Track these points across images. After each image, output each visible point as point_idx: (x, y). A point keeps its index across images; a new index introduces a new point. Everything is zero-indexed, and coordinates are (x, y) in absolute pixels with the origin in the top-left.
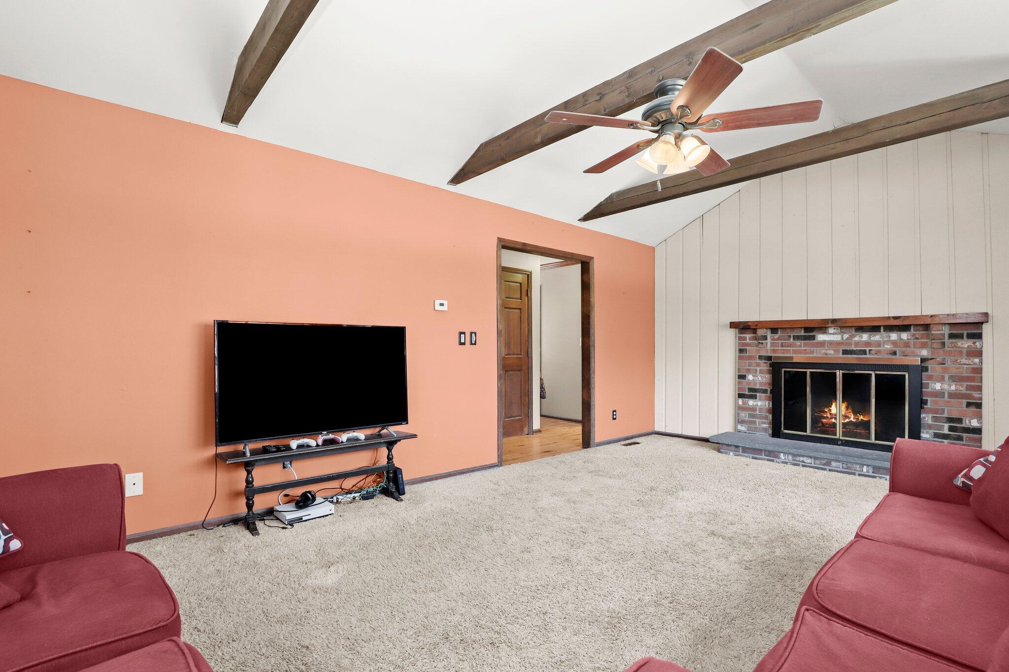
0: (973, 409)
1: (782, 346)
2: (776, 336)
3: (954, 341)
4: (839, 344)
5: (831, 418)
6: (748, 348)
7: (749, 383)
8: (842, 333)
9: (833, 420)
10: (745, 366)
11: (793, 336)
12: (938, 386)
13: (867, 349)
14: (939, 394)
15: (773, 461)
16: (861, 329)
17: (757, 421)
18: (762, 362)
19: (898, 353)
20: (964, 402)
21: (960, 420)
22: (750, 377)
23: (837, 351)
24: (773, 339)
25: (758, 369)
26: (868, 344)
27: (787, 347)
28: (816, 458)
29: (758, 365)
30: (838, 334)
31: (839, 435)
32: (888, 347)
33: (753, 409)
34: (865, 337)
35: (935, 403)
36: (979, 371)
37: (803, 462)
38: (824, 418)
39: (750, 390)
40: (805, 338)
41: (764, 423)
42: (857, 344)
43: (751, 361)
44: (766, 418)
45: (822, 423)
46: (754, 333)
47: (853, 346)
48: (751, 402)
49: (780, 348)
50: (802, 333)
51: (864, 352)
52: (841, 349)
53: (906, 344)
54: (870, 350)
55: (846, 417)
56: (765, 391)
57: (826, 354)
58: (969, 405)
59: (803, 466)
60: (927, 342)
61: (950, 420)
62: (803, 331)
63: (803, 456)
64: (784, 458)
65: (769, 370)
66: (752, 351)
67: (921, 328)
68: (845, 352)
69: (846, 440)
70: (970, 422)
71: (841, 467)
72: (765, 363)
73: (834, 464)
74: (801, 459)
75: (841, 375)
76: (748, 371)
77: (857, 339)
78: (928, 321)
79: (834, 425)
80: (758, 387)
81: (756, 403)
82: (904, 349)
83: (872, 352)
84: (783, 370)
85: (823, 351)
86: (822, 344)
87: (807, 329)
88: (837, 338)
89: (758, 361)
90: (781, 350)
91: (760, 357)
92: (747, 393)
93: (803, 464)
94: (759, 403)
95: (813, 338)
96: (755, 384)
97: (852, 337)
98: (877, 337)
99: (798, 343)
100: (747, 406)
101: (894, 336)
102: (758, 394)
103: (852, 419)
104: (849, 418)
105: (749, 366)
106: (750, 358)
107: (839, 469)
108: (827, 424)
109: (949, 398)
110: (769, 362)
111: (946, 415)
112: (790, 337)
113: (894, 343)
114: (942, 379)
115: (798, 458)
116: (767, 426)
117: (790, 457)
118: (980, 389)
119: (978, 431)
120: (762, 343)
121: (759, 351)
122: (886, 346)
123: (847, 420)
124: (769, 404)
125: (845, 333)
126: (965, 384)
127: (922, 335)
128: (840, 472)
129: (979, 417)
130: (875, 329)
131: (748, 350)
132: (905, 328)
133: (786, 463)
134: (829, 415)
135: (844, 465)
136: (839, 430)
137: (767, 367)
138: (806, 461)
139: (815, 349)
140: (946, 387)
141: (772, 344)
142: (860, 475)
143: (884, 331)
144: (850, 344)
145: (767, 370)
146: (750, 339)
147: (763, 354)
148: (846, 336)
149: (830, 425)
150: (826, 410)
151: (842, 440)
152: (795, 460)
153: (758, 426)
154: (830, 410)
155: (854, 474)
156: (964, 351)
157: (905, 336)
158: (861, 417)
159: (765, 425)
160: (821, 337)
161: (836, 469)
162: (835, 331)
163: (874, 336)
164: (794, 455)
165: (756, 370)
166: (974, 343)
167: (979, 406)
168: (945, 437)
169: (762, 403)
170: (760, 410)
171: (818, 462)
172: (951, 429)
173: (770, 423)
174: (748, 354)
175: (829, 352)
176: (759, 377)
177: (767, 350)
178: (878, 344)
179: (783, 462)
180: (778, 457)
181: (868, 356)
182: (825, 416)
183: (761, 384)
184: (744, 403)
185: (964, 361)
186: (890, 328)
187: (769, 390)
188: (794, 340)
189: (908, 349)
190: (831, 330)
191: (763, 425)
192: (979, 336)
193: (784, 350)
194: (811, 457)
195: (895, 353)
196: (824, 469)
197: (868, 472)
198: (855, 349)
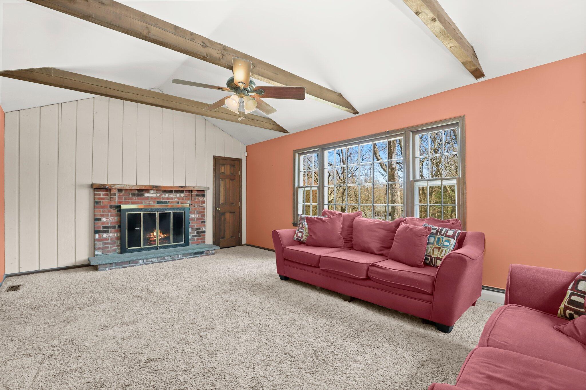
0: (203, 224)
1: (125, 200)
2: (121, 194)
3: (198, 197)
4: (155, 198)
5: (154, 238)
6: (102, 201)
7: (103, 223)
8: (157, 193)
9: (155, 238)
10: (100, 212)
11: (131, 194)
12: (193, 216)
13: (168, 201)
14: (193, 219)
15: (135, 266)
16: (165, 191)
17: (109, 246)
18: (112, 209)
19: (179, 202)
20: (201, 221)
21: (199, 229)
22: (104, 219)
23: (154, 202)
24: (119, 196)
25: (109, 214)
26: (168, 198)
27: (128, 200)
28: (158, 258)
29: (109, 211)
30: (155, 193)
31: (158, 244)
32: (176, 200)
33: (106, 239)
34: (167, 195)
35: (192, 223)
36: (204, 209)
37: (152, 261)
38: (151, 238)
39: (104, 227)
40: (138, 195)
41: (114, 246)
42: (163, 198)
43: (104, 209)
44: (115, 243)
45: (150, 240)
46: (106, 192)
47: (162, 199)
48: (105, 235)
49: (123, 201)
50: (137, 192)
51: (166, 202)
52: (156, 201)
53: (183, 199)
54: (169, 201)
55: (160, 236)
56: (114, 227)
57: (149, 204)
58: (202, 222)
59: (151, 263)
60: (189, 198)
61: (197, 229)
62: (137, 191)
63: (152, 258)
64: (141, 262)
65: (117, 214)
66: (105, 202)
67: (187, 192)
68: (158, 203)
69: (161, 246)
70: (202, 229)
71: (169, 258)
72: (114, 210)
73: (166, 258)
74: (151, 260)
75: (158, 214)
76: (103, 216)
77: (163, 196)
78: (192, 189)
79: (155, 240)
80: (109, 225)
81: (109, 235)
82: (182, 201)
83: (169, 202)
84: (127, 213)
85: (148, 202)
86: (147, 198)
87: (139, 190)
88: (154, 195)
89: (109, 209)
90: (124, 202)
91: (111, 207)
92: (101, 230)
93: (152, 262)
94: (111, 235)
95: (143, 195)
96: (108, 223)
97: (161, 195)
98: (172, 195)
99: (134, 198)
100: (102, 238)
101: (178, 195)
102: (110, 230)
103: (162, 237)
104: (161, 236)
105: (103, 212)
106: (103, 207)
107: (169, 260)
108: (152, 240)
109: (196, 220)
110: (116, 209)
111: (195, 227)
112: (129, 194)
113: (178, 198)
114: (194, 213)
115: (149, 260)
116: (116, 248)
117: (145, 261)
118: (204, 216)
119: (204, 232)
120: (113, 198)
121: (109, 203)
122: (175, 200)
123: (160, 237)
124: (117, 235)
125: (158, 193)
126: (201, 214)
127: (188, 195)
128: (169, 261)
129: (204, 226)
130: (171, 192)
131: (102, 202)
132: (182, 192)
133: (143, 264)
134: (153, 237)
135: (171, 257)
136: (157, 242)
137: (115, 212)
138: (153, 260)
139: (144, 201)
140: (195, 216)
141: (119, 199)
142: (177, 260)
143: (174, 193)
144: (160, 199)
145: (115, 214)
146: (104, 195)
147: (113, 204)
148: (159, 195)
149: (154, 241)
150: (152, 234)
151: (159, 247)
152: (147, 262)
153: (110, 249)
154: (153, 234)
155: (175, 260)
156: (201, 201)
157: (182, 195)
158: (165, 236)
159: (114, 248)
160: (147, 195)
161: (168, 260)
162: (154, 192)
163: (171, 194)
164: (147, 259)
165: (108, 215)
166: (204, 198)
167: (205, 222)
168: (195, 236)
169: (112, 235)
170: (111, 239)
171: (159, 259)
172: (197, 233)
173: (118, 246)
174: (102, 205)
175: (150, 202)
176: (110, 219)
177: (115, 202)
178: (172, 199)
179: (141, 265)
180: (138, 263)
181: (168, 204)
182: (151, 237)
183: (112, 223)
184: (99, 236)
185: (201, 205)
186: (177, 191)
187: (117, 226)
188: (132, 196)
189: (183, 201)
190: (152, 192)
191: (113, 248)
192: (204, 196)
193: (126, 202)
194: (155, 258)
195: (178, 203)
196: (162, 262)
197: (181, 257)
198: (162, 201)
